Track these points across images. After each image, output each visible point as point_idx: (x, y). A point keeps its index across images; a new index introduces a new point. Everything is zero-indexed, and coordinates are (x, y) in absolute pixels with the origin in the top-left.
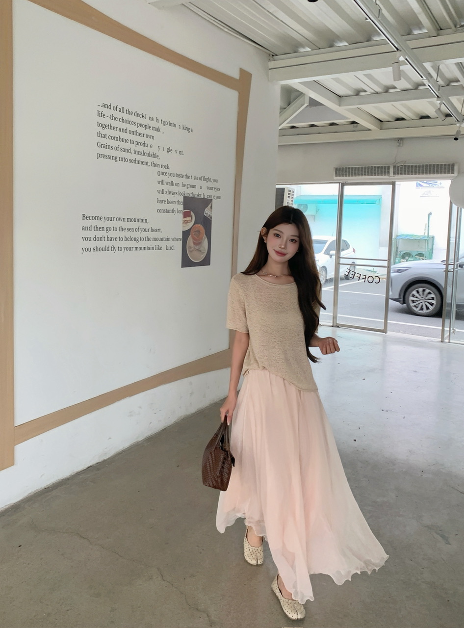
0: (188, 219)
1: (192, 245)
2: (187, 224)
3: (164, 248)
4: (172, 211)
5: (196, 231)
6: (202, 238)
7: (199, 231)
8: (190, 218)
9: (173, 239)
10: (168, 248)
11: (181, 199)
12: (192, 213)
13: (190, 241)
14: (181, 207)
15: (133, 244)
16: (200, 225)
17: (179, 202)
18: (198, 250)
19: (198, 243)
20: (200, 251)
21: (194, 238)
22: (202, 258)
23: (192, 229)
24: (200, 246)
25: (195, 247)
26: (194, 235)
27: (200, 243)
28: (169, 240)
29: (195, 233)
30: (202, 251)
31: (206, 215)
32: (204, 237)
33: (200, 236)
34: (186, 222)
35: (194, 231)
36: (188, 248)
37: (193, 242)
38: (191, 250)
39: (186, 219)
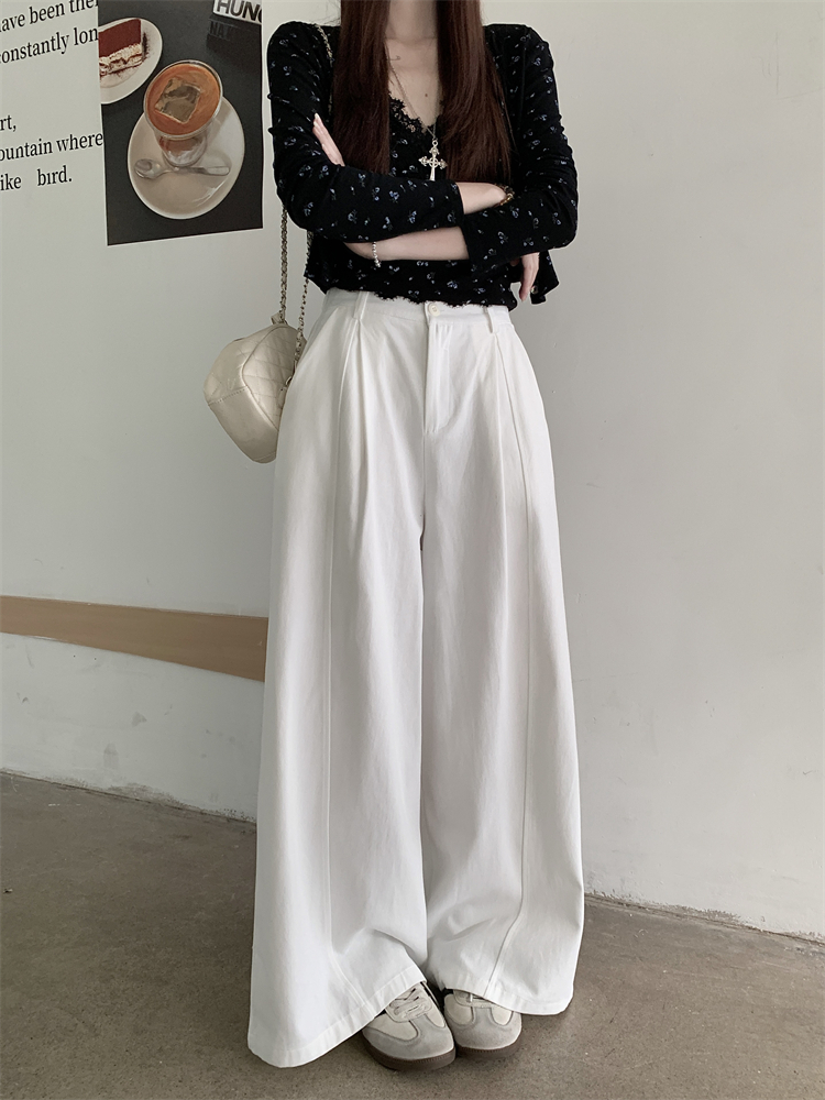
0: (126, 53)
1: (154, 150)
2: (124, 74)
3: (30, 180)
4: (57, 43)
5: (171, 94)
6: (208, 116)
7: (189, 92)
8: (139, 47)
9: (61, 145)
10: (44, 179)
12: (146, 26)
13: (145, 139)
14: (89, 19)
16: (195, 64)
17: (78, 3)
18: (187, 168)
19: (186, 135)
21: (158, 123)
22: (212, 199)
23: (149, 90)
24: (199, 148)
25: (172, 159)
26: (165, 109)
27: (196, 140)
28: (46, 148)
29: (166, 101)
30: (211, 171)
31: (223, 12)
32: (218, 109)
33: (199, 108)
34: (116, 67)
35: (164, 95)
36: (135, 166)
37: (161, 142)
38: (152, 172)
39: (116, 56)
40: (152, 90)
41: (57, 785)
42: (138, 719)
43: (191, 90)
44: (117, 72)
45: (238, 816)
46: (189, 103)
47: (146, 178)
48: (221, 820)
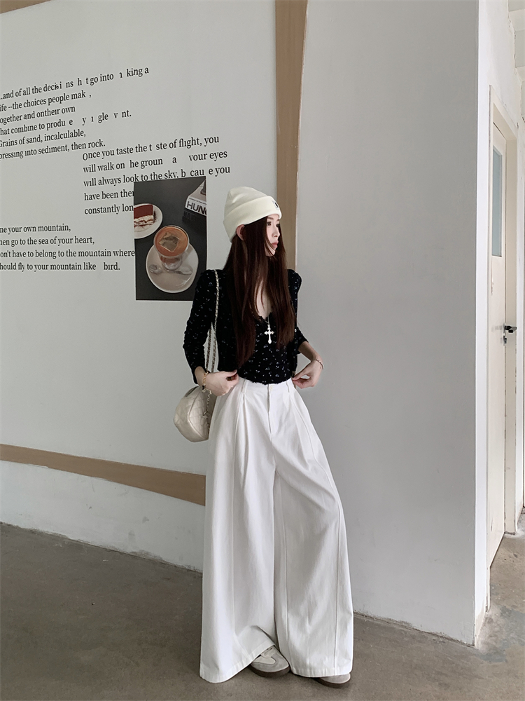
0: (146, 218)
1: (159, 262)
2: (145, 227)
3: (100, 267)
4: (114, 209)
5: (166, 239)
6: (182, 250)
7: (175, 239)
8: (152, 217)
9: (115, 253)
10: (107, 267)
11: (130, 187)
12: (155, 208)
13: (154, 256)
14: (130, 201)
15: (49, 261)
16: (177, 228)
17: (125, 194)
18: (173, 271)
19: (173, 257)
20: (179, 273)
21: (160, 250)
22: (185, 286)
23: (156, 236)
24: (178, 264)
25: (166, 266)
26: (163, 245)
27: (177, 259)
28: (108, 254)
29: (164, 241)
30: (184, 273)
31: (189, 208)
32: (187, 248)
33: (179, 246)
34: (141, 224)
35: (163, 238)
36: (149, 267)
37: (161, 258)
38: (157, 271)
39: (141, 219)
40: (158, 236)
41: (105, 549)
42: (145, 519)
43: (175, 238)
44: (142, 226)
45: (192, 569)
46: (174, 244)
47: (154, 273)
48: (184, 571)
